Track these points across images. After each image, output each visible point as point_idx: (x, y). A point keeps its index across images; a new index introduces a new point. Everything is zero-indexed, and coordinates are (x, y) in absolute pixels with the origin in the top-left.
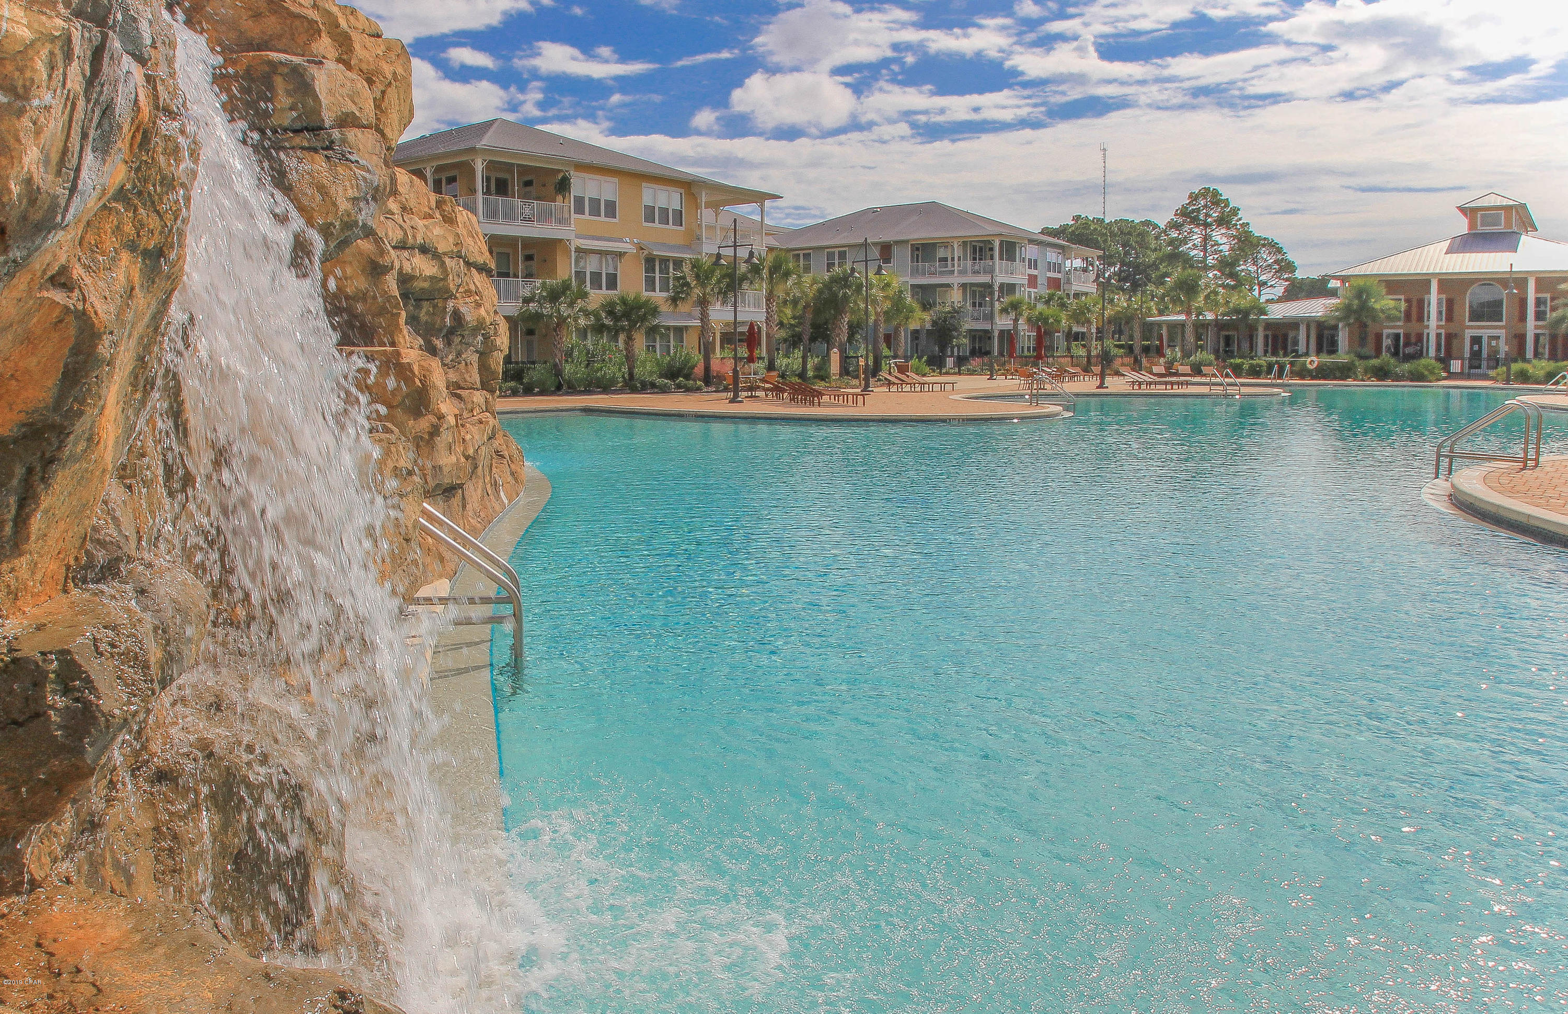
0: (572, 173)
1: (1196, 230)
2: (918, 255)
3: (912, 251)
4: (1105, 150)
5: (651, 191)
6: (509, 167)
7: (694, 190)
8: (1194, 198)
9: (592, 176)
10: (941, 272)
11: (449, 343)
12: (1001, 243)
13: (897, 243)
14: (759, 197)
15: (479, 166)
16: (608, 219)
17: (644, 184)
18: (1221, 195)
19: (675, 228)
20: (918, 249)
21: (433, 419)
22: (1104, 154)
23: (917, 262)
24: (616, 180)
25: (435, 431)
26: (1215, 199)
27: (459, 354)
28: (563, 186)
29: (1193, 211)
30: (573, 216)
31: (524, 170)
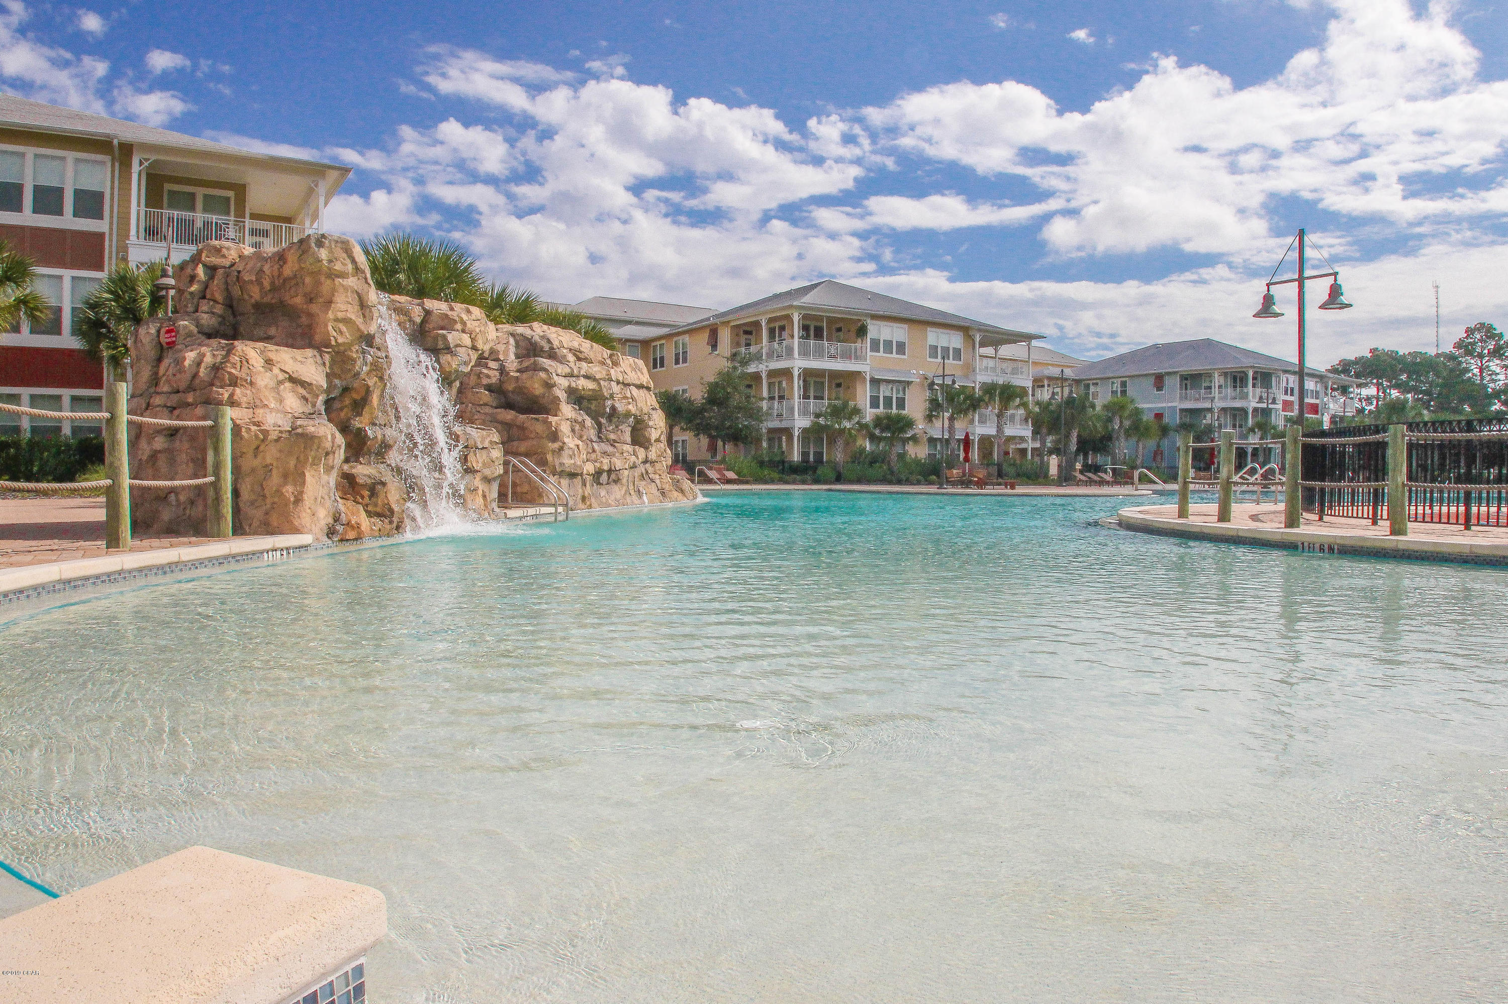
0: (869, 321)
1: (1472, 361)
2: (1186, 385)
3: (1181, 381)
4: (1437, 287)
5: (935, 334)
6: (820, 318)
7: (971, 333)
8: (1469, 332)
9: (885, 323)
10: (1204, 398)
11: (610, 421)
12: (1255, 373)
13: (1169, 374)
14: (1028, 338)
15: (796, 318)
16: (898, 356)
17: (929, 329)
18: (1495, 329)
19: (955, 362)
20: (1186, 379)
21: (561, 444)
22: (1437, 292)
23: (1186, 389)
24: (906, 326)
25: (561, 449)
26: (1488, 331)
27: (617, 427)
28: (862, 331)
29: (1470, 343)
30: (869, 353)
31: (831, 321)
